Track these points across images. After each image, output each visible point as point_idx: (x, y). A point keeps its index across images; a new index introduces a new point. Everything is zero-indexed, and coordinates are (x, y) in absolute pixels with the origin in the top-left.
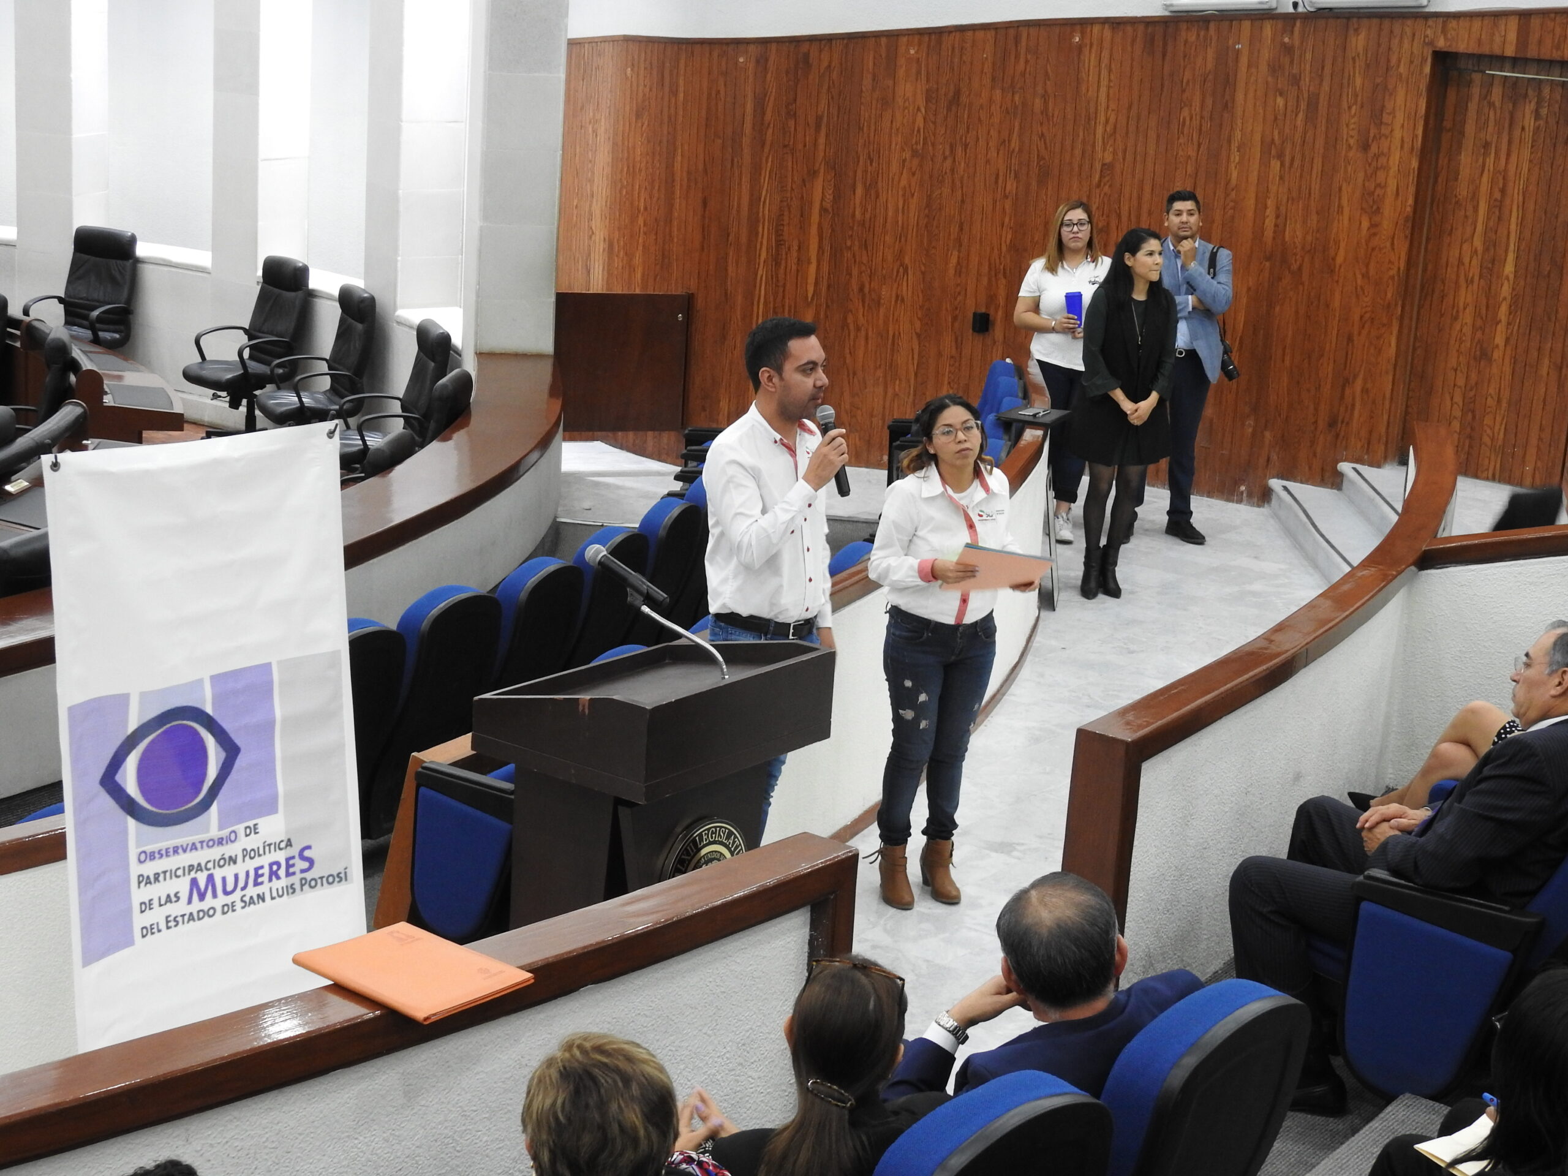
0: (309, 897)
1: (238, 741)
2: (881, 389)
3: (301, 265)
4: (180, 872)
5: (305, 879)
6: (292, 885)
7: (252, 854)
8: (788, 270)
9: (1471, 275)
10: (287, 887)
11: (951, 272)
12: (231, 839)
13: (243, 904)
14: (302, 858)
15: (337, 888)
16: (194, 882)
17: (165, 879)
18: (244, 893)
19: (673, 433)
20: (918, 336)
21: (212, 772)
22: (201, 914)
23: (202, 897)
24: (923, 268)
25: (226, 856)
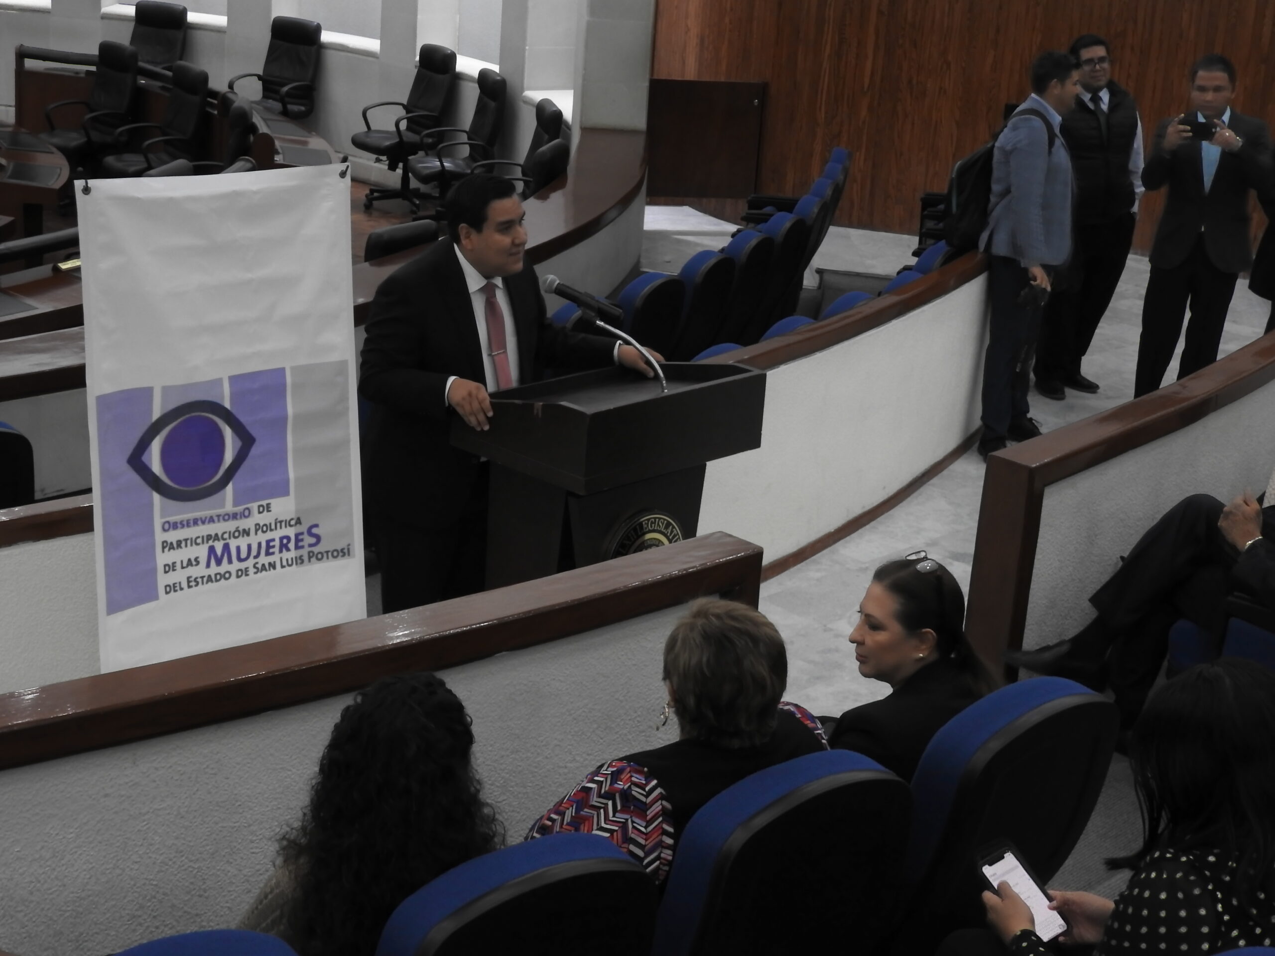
0: (316, 568)
1: (253, 432)
2: (923, 167)
3: (449, 52)
4: (199, 541)
5: (313, 552)
6: (301, 557)
7: (265, 529)
8: (848, 64)
10: (296, 558)
11: (988, 68)
12: (246, 514)
13: (255, 570)
14: (310, 534)
15: (341, 562)
16: (212, 550)
17: (186, 546)
18: (256, 560)
20: (957, 124)
21: (229, 457)
22: (218, 577)
23: (219, 562)
24: (964, 65)
25: (241, 529)
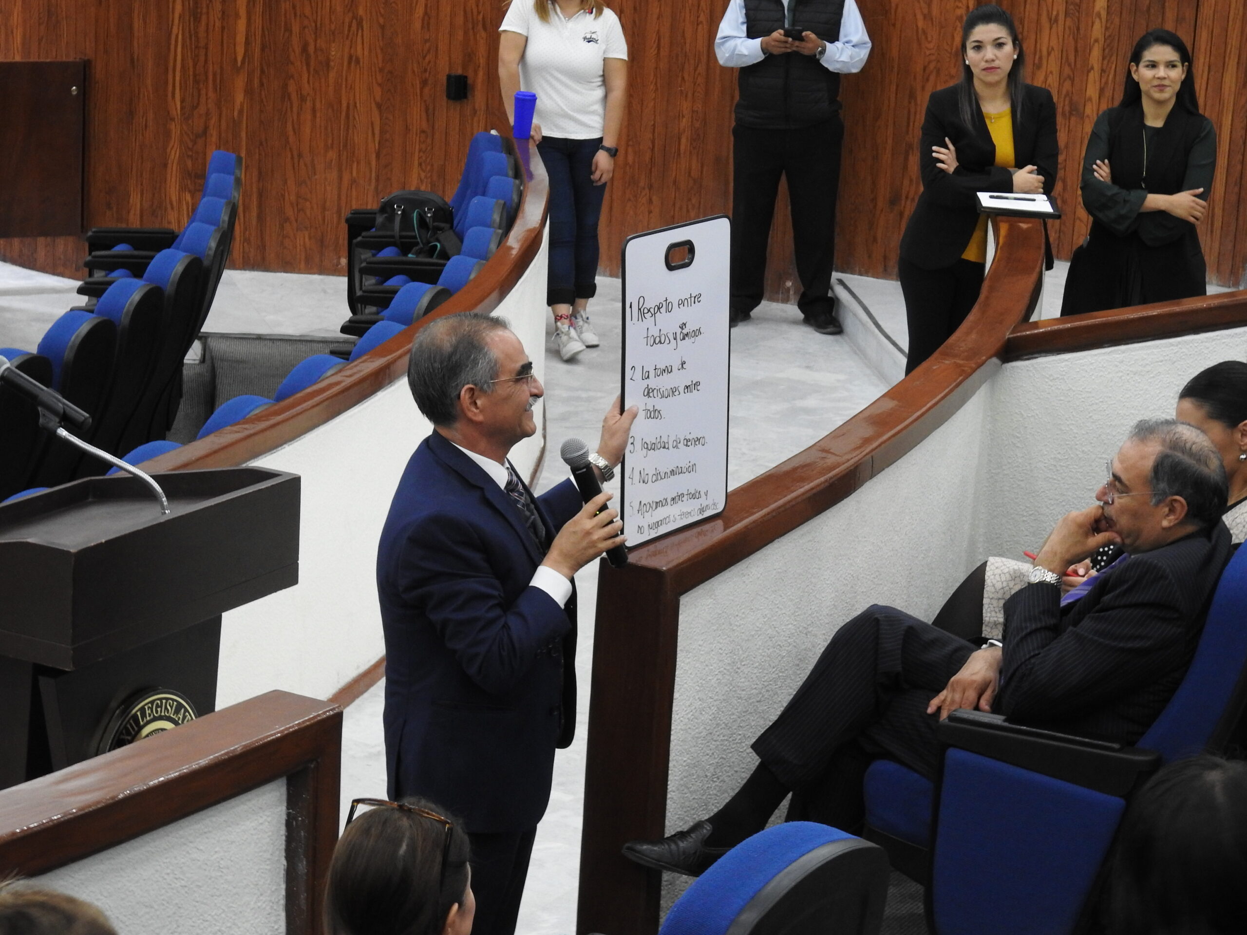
2: (334, 174)
8: (211, 28)
9: (1055, 13)
11: (417, 25)
19: (71, 239)
20: (379, 106)
24: (381, 21)
